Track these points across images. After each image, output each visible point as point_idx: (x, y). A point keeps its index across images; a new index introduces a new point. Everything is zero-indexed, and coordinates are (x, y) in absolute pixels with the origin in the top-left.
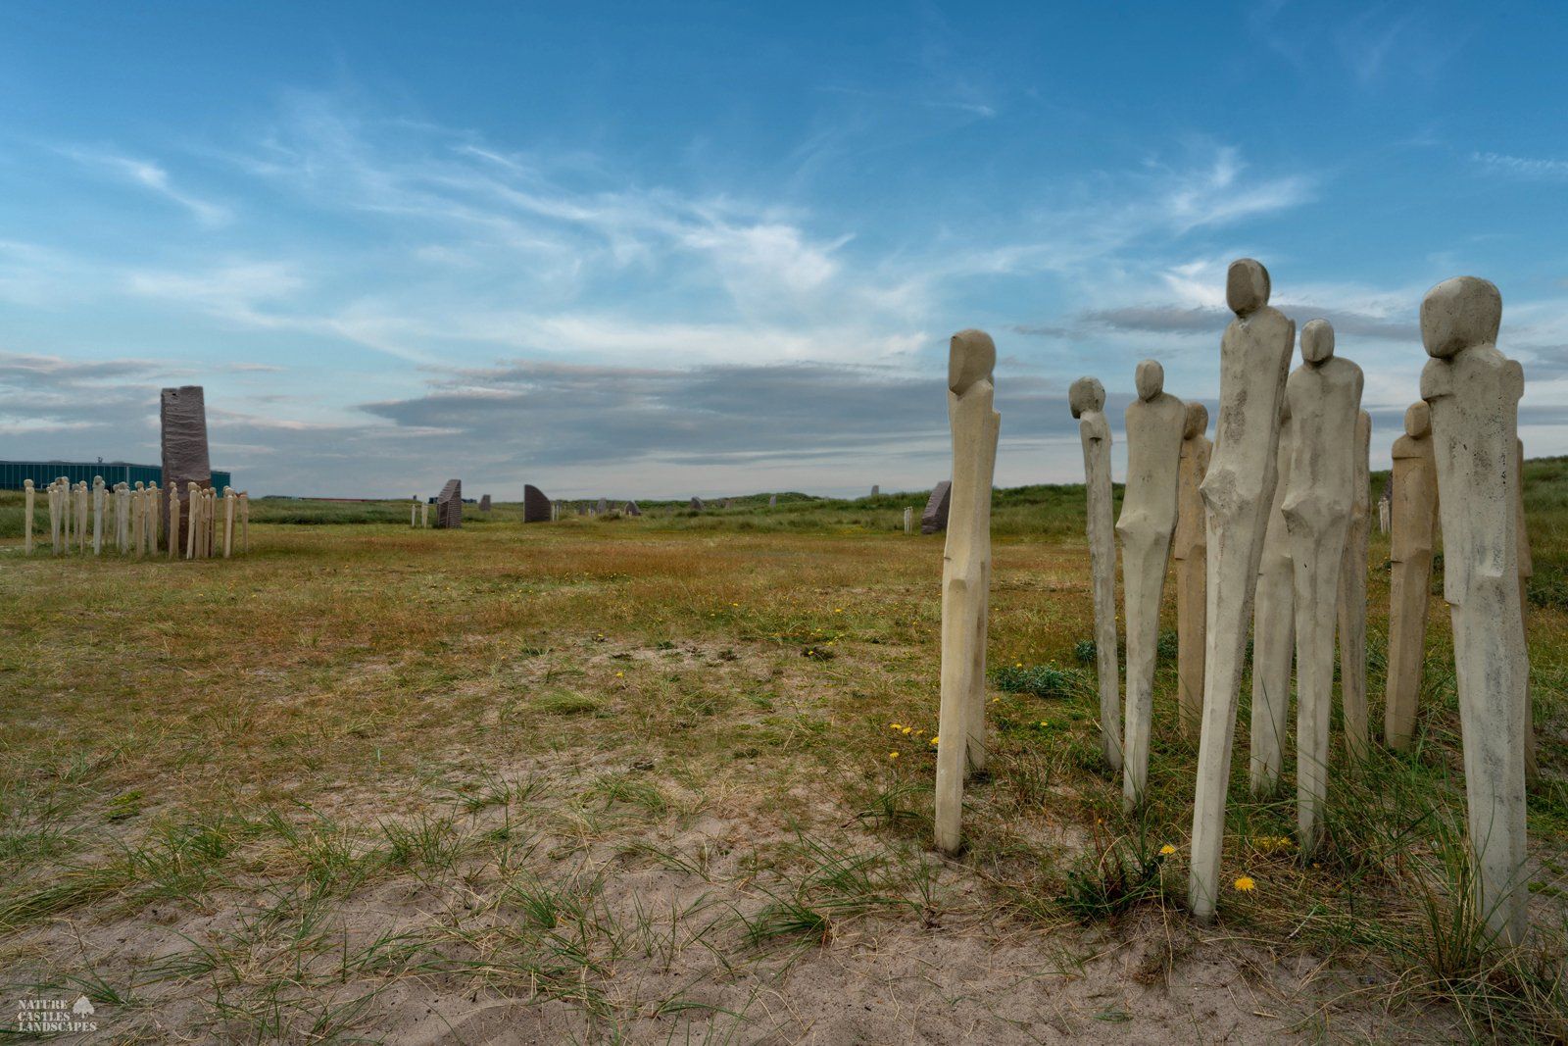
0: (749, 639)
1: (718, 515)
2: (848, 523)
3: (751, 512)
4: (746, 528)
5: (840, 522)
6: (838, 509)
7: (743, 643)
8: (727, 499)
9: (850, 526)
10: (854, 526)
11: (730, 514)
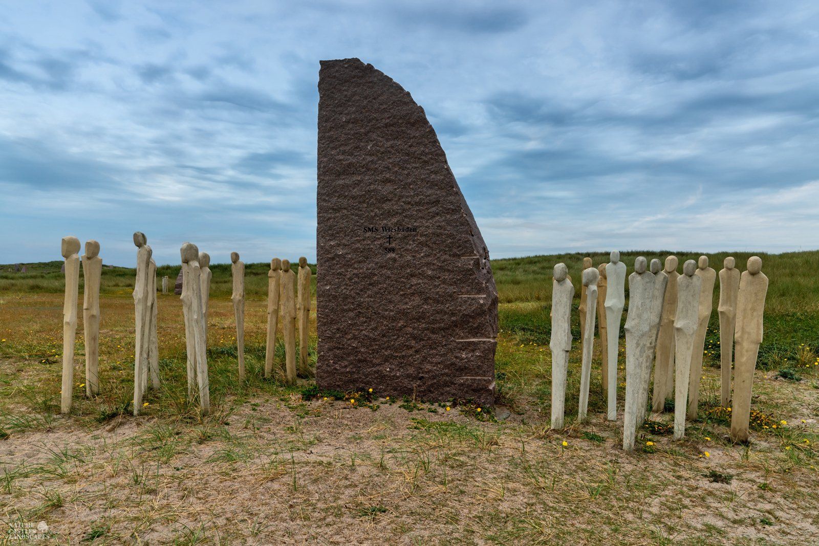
0: (8, 357)
1: (12, 279)
2: (123, 286)
3: (42, 277)
4: (35, 289)
5: (117, 285)
6: (117, 275)
7: (4, 359)
8: (23, 264)
9: (124, 288)
10: (127, 288)
11: (24, 278)
